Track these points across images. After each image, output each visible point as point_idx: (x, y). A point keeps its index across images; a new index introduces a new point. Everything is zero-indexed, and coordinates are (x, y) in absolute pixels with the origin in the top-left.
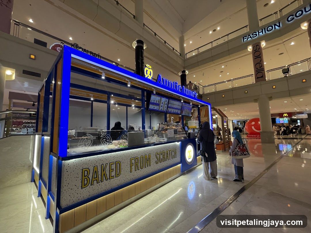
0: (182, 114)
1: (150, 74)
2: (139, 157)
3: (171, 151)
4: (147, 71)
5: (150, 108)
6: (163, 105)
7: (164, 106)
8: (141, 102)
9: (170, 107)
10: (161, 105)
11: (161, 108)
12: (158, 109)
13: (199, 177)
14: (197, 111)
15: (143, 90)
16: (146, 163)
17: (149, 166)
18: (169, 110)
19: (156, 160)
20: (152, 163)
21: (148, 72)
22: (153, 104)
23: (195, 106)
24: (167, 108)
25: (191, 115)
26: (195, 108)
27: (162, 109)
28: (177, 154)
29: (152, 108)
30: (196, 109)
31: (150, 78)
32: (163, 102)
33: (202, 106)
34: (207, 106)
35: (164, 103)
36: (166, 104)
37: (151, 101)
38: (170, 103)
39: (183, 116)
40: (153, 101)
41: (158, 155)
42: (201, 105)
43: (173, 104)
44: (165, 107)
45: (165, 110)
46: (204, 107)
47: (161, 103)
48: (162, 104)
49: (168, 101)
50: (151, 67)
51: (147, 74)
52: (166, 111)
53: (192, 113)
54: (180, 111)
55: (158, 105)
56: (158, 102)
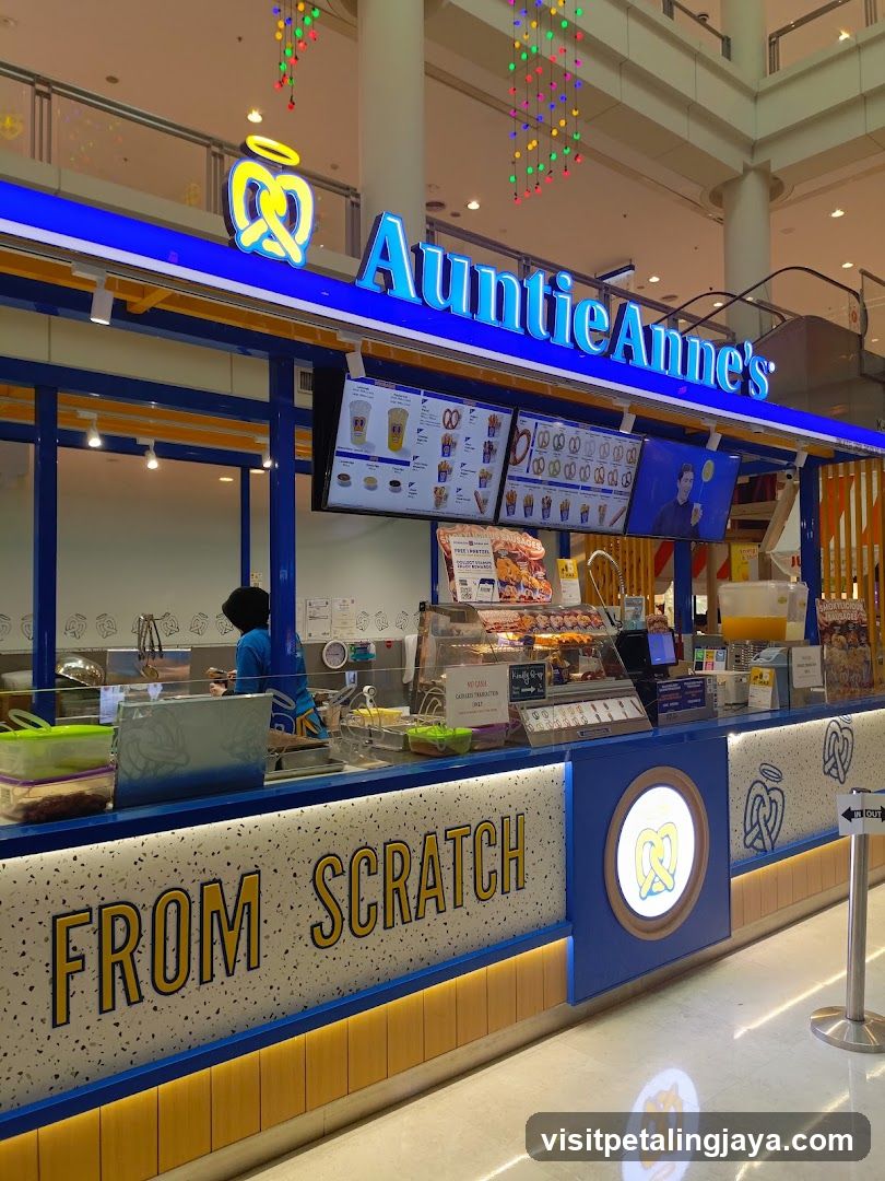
1: (291, 219)
2: (145, 899)
3: (468, 842)
4: (253, 187)
13: (738, 1035)
16: (218, 949)
17: (241, 966)
20: (270, 947)
21: (272, 204)
28: (529, 859)
31: (290, 247)
33: (840, 456)
41: (343, 880)
50: (294, 159)
51: (253, 213)
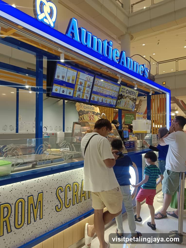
0: (119, 107)
1: (51, 14)
2: (13, 202)
4: (42, 4)
5: (54, 91)
6: (82, 88)
7: (84, 90)
8: (35, 78)
9: (96, 93)
10: (78, 87)
11: (78, 93)
12: (71, 95)
14: (146, 102)
15: (40, 53)
17: (38, 219)
18: (94, 98)
19: (58, 203)
20: (45, 213)
22: (61, 83)
23: (143, 93)
24: (90, 93)
25: (135, 109)
26: (142, 98)
27: (80, 95)
29: (58, 92)
30: (144, 99)
31: (50, 22)
32: (81, 80)
33: (156, 93)
34: (163, 95)
35: (85, 84)
36: (89, 87)
37: (56, 77)
38: (97, 85)
39: (120, 110)
40: (60, 79)
41: (63, 193)
42: (154, 93)
43: (102, 87)
44: (86, 92)
45: (87, 97)
46: (158, 95)
47: (79, 84)
48: (81, 85)
49: (92, 81)
51: (42, 11)
52: (88, 99)
53: (137, 106)
54: (115, 101)
55: (71, 86)
56: (73, 80)
